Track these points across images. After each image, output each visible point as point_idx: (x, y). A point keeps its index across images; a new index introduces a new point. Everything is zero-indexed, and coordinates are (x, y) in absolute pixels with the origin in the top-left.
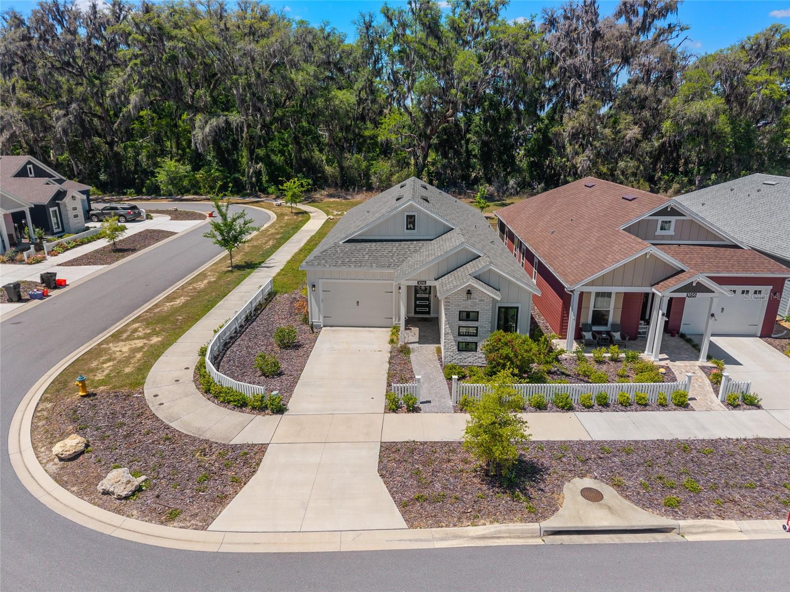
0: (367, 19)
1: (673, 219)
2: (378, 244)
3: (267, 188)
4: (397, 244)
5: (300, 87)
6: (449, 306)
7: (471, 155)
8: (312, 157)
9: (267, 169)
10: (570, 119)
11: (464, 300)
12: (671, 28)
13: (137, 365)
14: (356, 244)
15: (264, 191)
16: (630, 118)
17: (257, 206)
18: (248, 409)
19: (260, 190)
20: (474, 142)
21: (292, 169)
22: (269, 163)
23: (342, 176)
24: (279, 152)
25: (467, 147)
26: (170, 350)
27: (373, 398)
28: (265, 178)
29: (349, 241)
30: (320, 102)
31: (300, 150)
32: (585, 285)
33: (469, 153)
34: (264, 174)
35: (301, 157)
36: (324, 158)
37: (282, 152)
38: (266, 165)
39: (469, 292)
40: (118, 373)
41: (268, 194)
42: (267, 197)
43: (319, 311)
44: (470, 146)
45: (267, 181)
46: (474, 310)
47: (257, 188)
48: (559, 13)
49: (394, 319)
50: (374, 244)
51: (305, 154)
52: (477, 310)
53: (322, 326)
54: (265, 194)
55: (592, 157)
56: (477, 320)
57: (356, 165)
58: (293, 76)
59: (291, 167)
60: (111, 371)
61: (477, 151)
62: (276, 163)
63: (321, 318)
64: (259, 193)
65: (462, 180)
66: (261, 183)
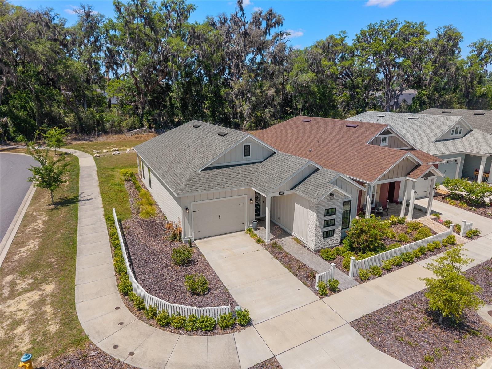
0: (87, 9)
1: (387, 136)
2: (227, 169)
3: (15, 137)
4: (240, 167)
5: (41, 56)
6: (319, 207)
7: (174, 107)
8: (52, 111)
9: (13, 122)
10: (235, 84)
11: (328, 201)
12: (281, 34)
13: (58, 320)
14: (211, 171)
15: (12, 139)
16: (268, 84)
17: (15, 152)
18: (219, 330)
19: (9, 139)
20: (174, 99)
21: (36, 121)
22: (14, 118)
23: (81, 125)
24: (22, 108)
25: (170, 102)
26: (79, 293)
27: (299, 289)
28: (11, 129)
29: (207, 169)
30: (60, 69)
31: (41, 106)
32: (379, 180)
33: (172, 106)
34: (10, 126)
35: (42, 111)
36: (62, 111)
37: (24, 108)
38: (12, 118)
39: (331, 195)
40: (44, 335)
41: (17, 141)
42: (17, 144)
43: (191, 229)
44: (173, 101)
45: (14, 132)
46: (332, 207)
47: (6, 138)
48: (217, 20)
49: (246, 224)
50: (224, 169)
51: (46, 108)
52: (335, 207)
53: (193, 240)
54: (14, 142)
55: (250, 107)
56: (335, 214)
57: (91, 116)
58: (34, 47)
59: (34, 119)
60: (33, 335)
61: (178, 104)
62: (20, 117)
63: (193, 233)
64: (8, 142)
65: (172, 124)
66: (9, 133)
